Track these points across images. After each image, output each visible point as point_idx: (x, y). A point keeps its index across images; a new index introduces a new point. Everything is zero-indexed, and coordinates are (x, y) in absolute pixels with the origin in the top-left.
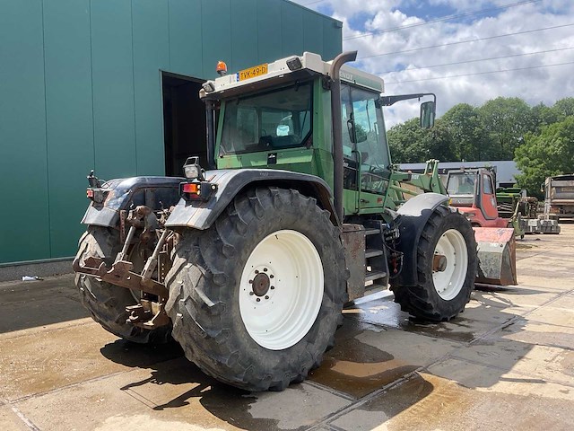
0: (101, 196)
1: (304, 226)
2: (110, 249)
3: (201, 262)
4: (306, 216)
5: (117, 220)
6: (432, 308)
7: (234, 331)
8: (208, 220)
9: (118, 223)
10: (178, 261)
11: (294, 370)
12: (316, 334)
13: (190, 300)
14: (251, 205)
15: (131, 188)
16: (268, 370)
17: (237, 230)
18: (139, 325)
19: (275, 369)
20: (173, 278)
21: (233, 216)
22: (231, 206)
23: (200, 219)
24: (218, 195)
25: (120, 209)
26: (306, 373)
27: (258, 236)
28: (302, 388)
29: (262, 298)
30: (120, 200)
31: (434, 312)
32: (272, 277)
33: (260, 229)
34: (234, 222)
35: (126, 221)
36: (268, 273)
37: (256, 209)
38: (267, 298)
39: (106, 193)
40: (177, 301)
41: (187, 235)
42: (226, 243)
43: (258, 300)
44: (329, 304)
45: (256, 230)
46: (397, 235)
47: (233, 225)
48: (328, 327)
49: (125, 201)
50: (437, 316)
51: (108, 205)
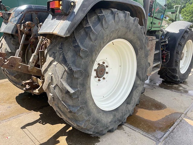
0: (6, 16)
1: (131, 36)
2: (14, 47)
3: (64, 61)
4: (132, 30)
5: (16, 30)
6: (178, 78)
7: (87, 106)
8: (69, 30)
9: (17, 32)
10: (49, 59)
11: (120, 121)
12: (131, 99)
13: (57, 87)
14: (100, 20)
15: (23, 11)
16: (107, 124)
17: (90, 38)
18: (31, 91)
19: (110, 122)
20: (46, 70)
21: (87, 27)
22: (85, 19)
23: (62, 28)
24: (76, 10)
25: (17, 23)
26: (125, 120)
27: (104, 43)
28: (123, 129)
29: (101, 79)
30: (17, 18)
31: (178, 80)
32: (107, 66)
33: (105, 38)
34: (88, 32)
35: (21, 31)
36: (105, 65)
37: (104, 23)
38: (104, 78)
39: (10, 14)
40: (49, 85)
41: (54, 41)
42: (82, 48)
43: (99, 80)
44: (139, 82)
45: (103, 38)
46: (167, 42)
47: (87, 34)
48: (137, 94)
49: (20, 18)
50: (179, 81)
51: (11, 21)
